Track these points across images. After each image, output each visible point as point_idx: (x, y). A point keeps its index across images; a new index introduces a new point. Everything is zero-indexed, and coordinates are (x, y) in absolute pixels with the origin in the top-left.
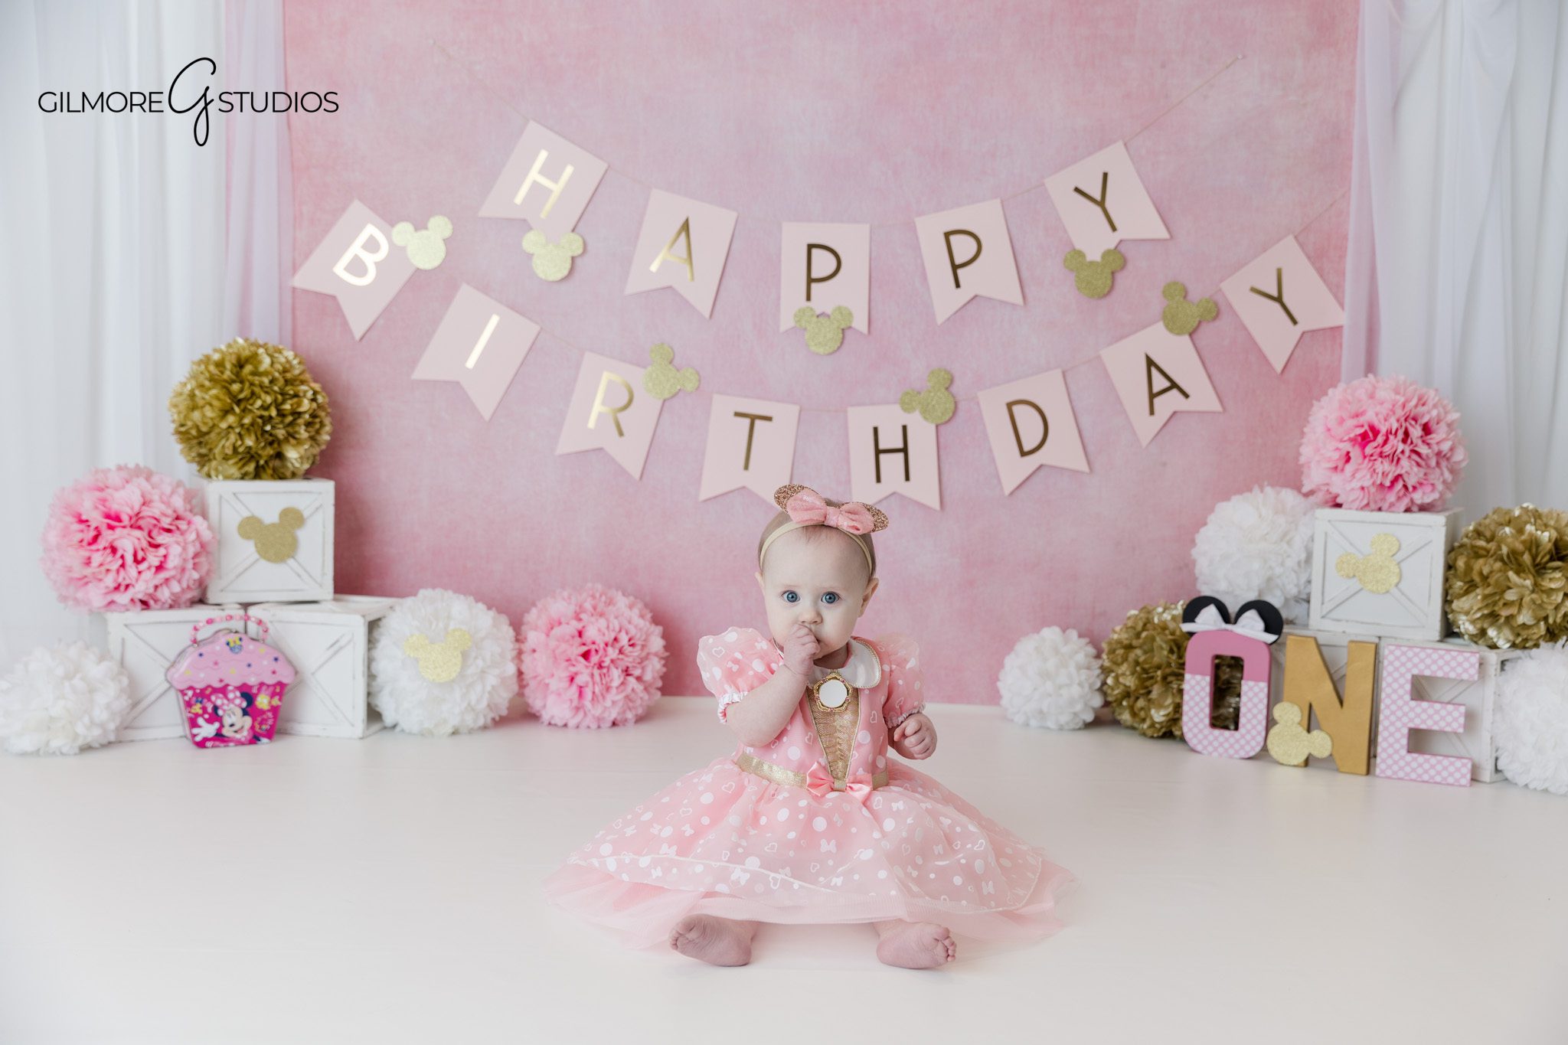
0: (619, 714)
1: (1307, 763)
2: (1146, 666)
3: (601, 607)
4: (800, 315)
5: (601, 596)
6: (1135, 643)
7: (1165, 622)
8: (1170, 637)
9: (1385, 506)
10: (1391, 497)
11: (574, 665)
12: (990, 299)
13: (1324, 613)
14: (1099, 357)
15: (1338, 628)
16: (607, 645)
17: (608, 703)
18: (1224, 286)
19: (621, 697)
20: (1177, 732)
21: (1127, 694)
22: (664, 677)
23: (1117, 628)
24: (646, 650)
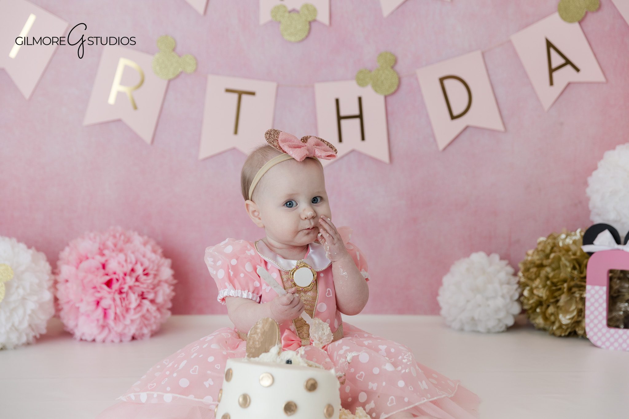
0: (137, 330)
2: (555, 280)
3: (120, 244)
4: (276, 11)
5: (120, 236)
6: (545, 262)
7: (568, 246)
8: (573, 257)
11: (99, 292)
14: (510, 42)
16: (125, 275)
17: (128, 322)
19: (138, 316)
20: (580, 332)
21: (540, 303)
22: (174, 300)
23: (530, 252)
24: (158, 279)
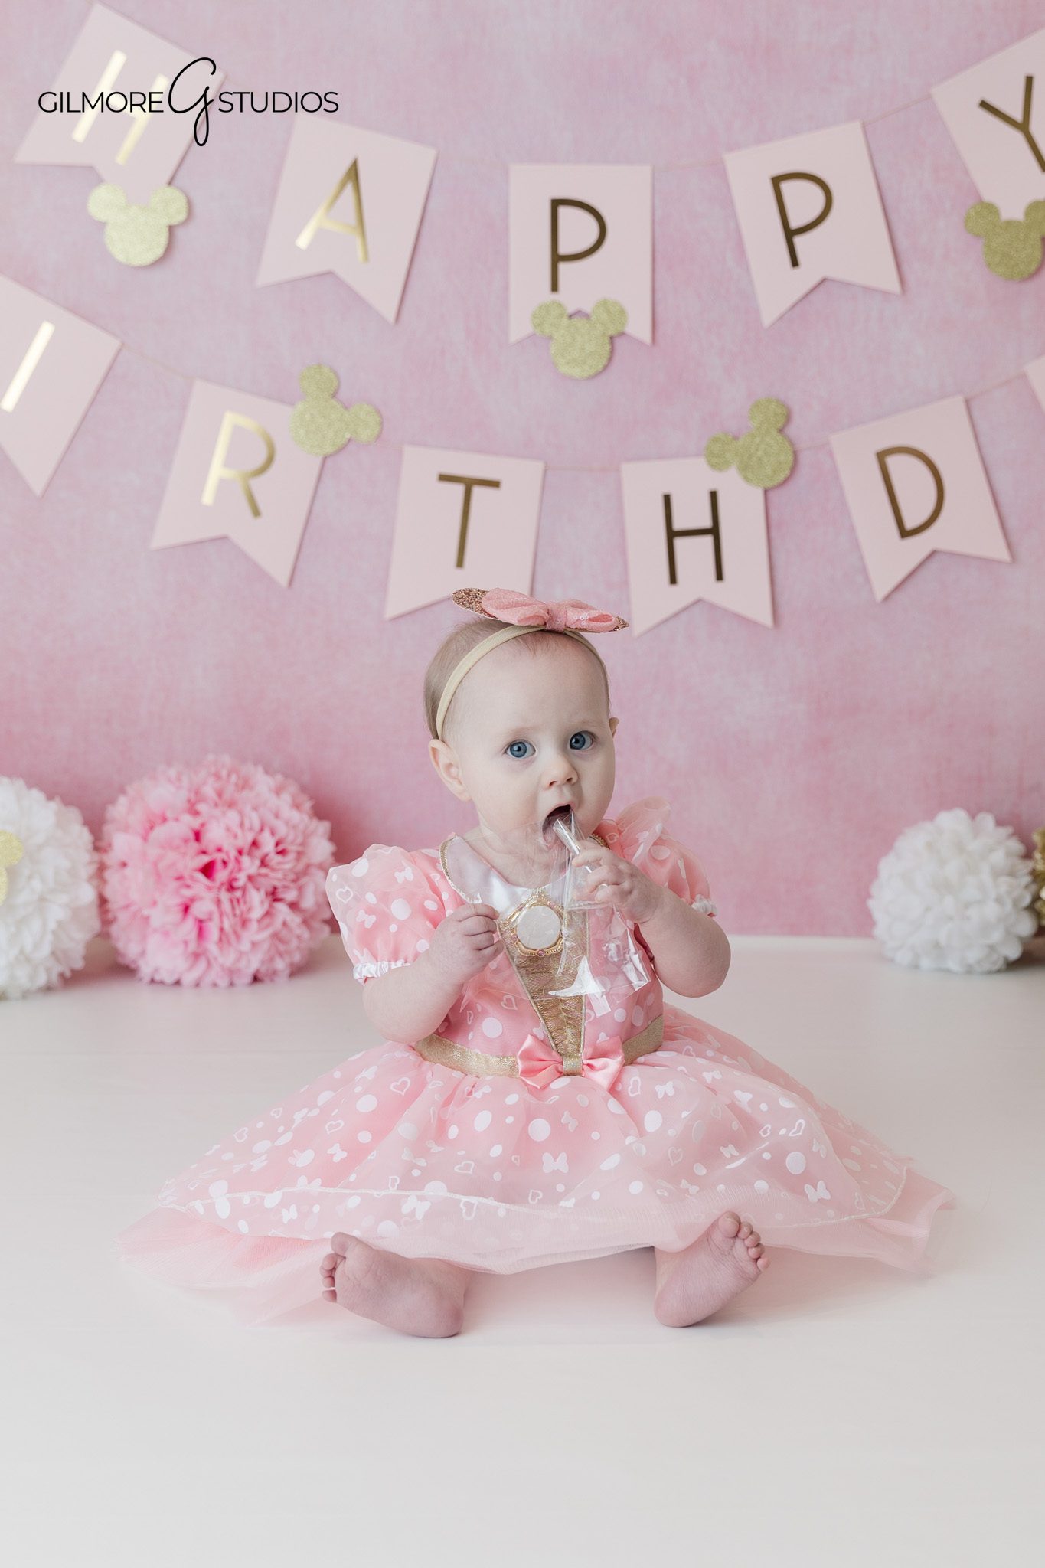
0: (263, 962)
3: (230, 791)
4: (541, 315)
5: (229, 775)
11: (188, 886)
12: (847, 285)
14: (1023, 377)
16: (240, 852)
17: (245, 946)
19: (265, 934)
24: (304, 861)
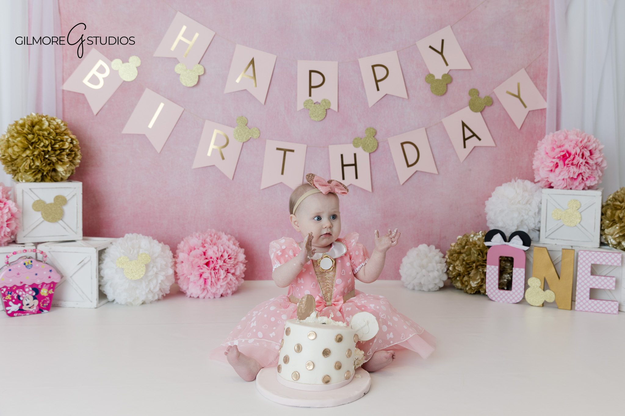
0: (224, 291)
1: (543, 305)
2: (468, 262)
3: (214, 240)
4: (306, 103)
5: (214, 235)
6: (462, 251)
7: (475, 241)
8: (478, 248)
9: (574, 187)
10: (576, 183)
11: (202, 269)
12: (393, 96)
13: (547, 236)
14: (441, 122)
15: (553, 242)
16: (217, 258)
17: (219, 286)
18: (495, 91)
19: (225, 283)
20: (482, 292)
21: (459, 275)
22: (245, 273)
23: (453, 244)
24: (237, 261)
